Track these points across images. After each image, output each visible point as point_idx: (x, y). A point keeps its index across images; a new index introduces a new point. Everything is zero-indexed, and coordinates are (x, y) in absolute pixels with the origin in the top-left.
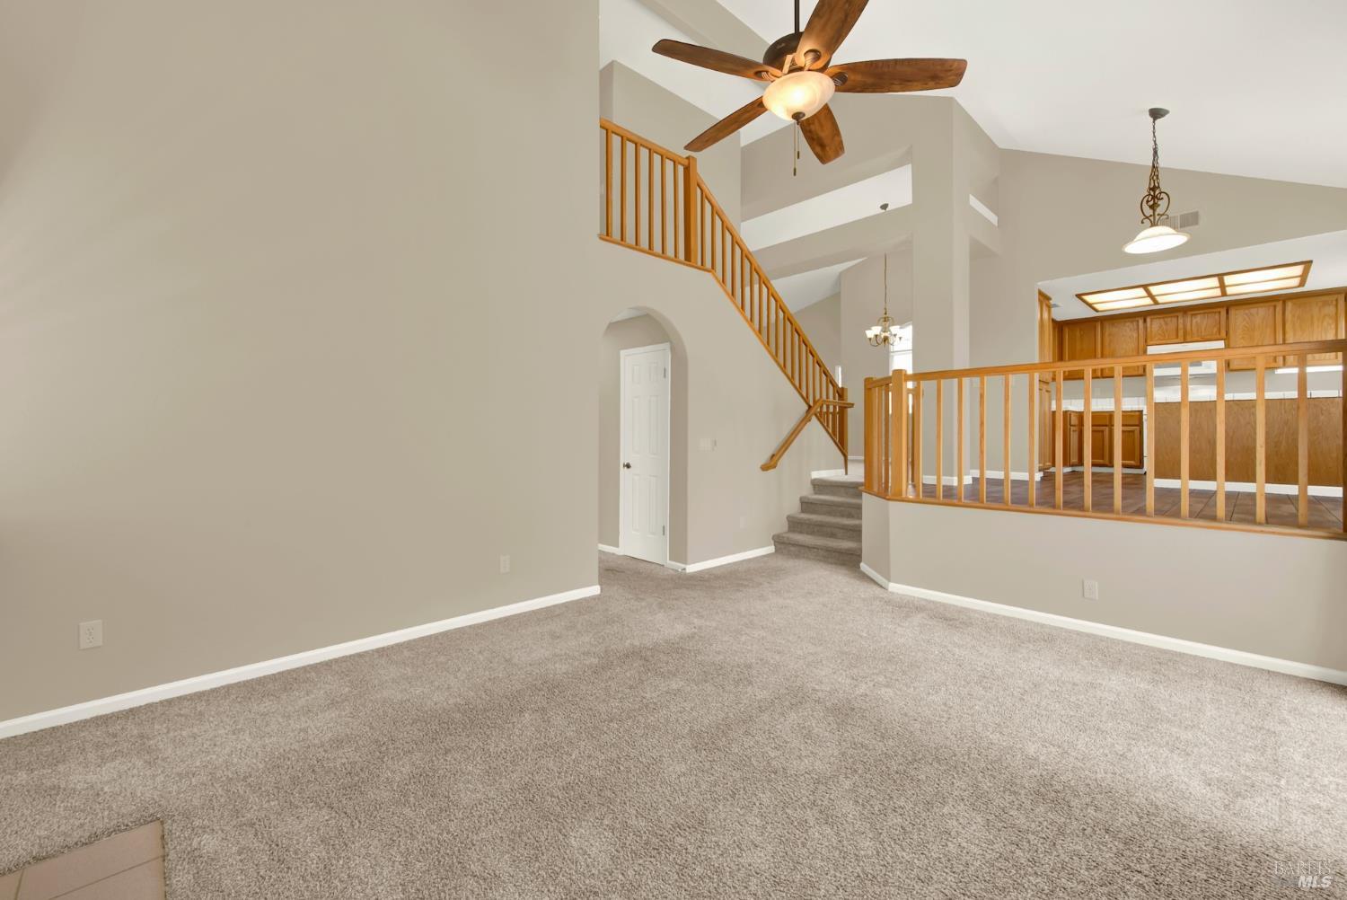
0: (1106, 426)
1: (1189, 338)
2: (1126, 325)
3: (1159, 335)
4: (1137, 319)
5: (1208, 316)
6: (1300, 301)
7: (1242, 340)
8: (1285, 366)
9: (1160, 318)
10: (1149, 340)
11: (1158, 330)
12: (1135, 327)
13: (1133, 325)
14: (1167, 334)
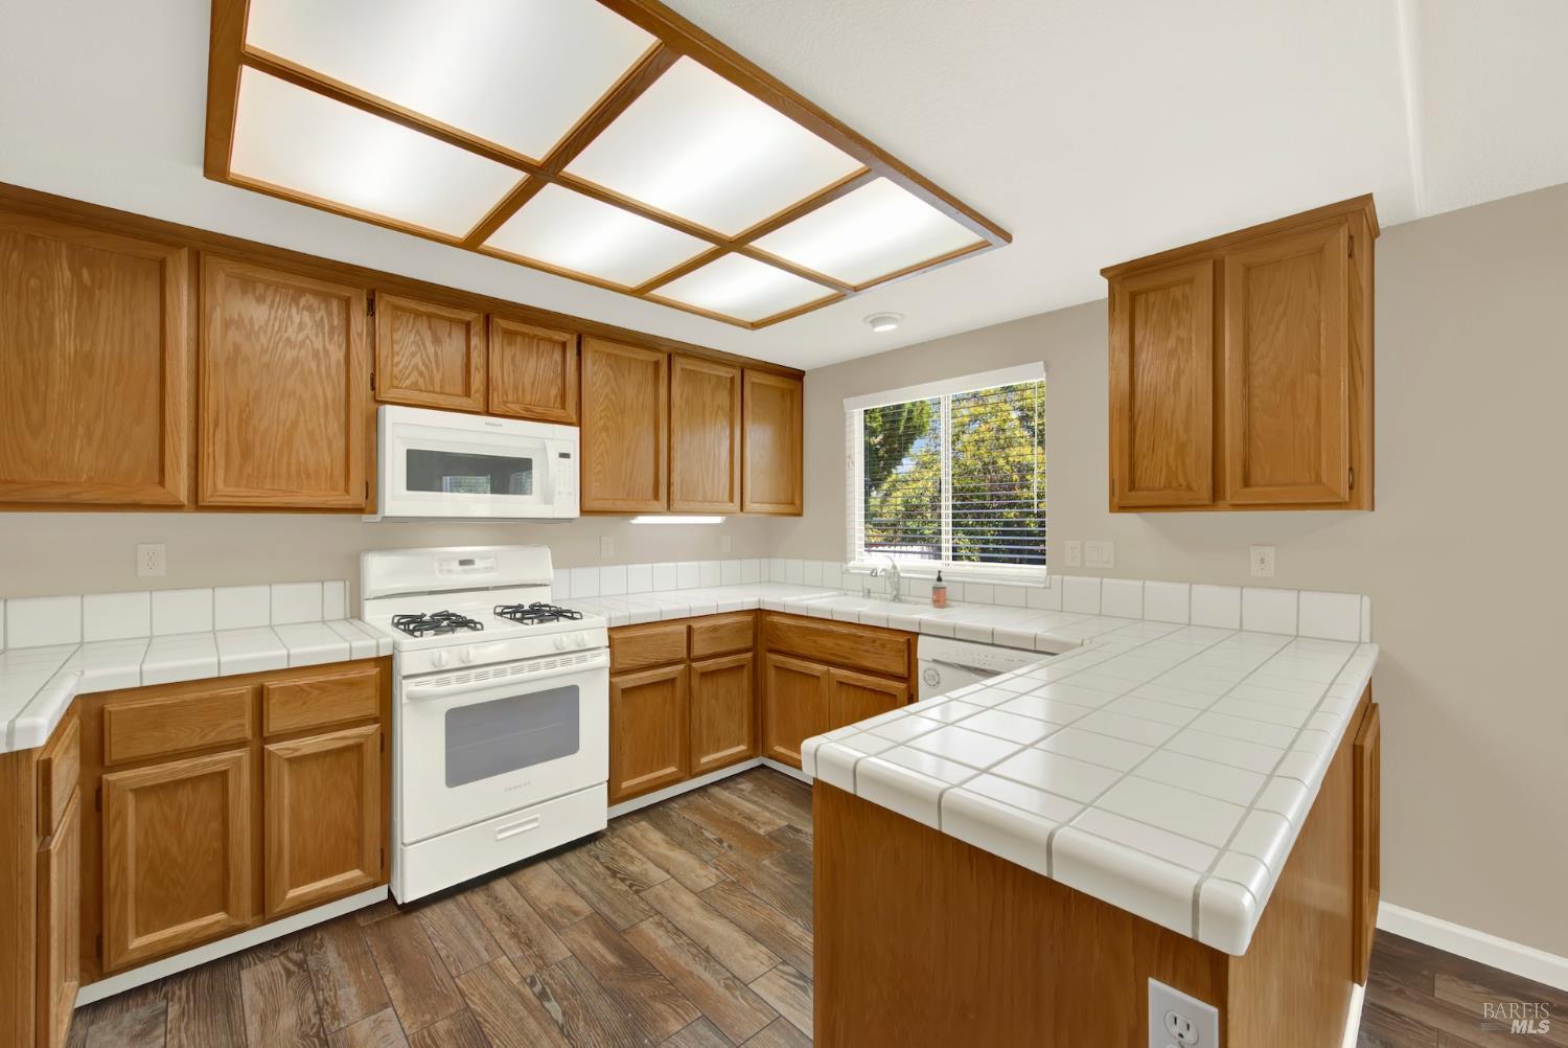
0: (241, 744)
1: (496, 405)
2: (303, 302)
3: (416, 373)
4: (347, 292)
5: (538, 345)
6: (691, 365)
7: (604, 435)
8: (670, 509)
9: (418, 315)
10: (383, 383)
11: (413, 355)
12: (336, 323)
13: (330, 314)
14: (437, 376)
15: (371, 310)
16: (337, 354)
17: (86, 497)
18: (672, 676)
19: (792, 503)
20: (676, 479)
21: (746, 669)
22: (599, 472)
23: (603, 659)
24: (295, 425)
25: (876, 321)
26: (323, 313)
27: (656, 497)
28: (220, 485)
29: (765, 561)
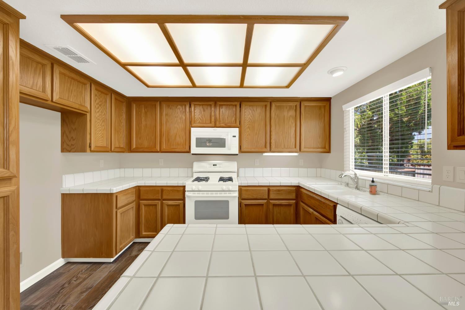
0: (159, 200)
1: (218, 125)
2: (178, 107)
3: (199, 119)
4: (185, 103)
5: (229, 107)
6: (278, 104)
7: (248, 129)
8: (271, 151)
9: (200, 105)
10: (193, 122)
11: (199, 115)
12: (184, 110)
13: (183, 109)
14: (204, 119)
15: (190, 106)
16: (184, 118)
17: (146, 150)
18: (263, 203)
19: (325, 148)
20: (273, 141)
21: (292, 206)
22: (247, 140)
23: (236, 194)
24: (176, 134)
25: (332, 72)
26: (181, 109)
27: (266, 147)
28: (164, 147)
29: (319, 170)
